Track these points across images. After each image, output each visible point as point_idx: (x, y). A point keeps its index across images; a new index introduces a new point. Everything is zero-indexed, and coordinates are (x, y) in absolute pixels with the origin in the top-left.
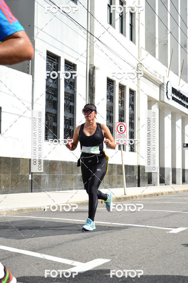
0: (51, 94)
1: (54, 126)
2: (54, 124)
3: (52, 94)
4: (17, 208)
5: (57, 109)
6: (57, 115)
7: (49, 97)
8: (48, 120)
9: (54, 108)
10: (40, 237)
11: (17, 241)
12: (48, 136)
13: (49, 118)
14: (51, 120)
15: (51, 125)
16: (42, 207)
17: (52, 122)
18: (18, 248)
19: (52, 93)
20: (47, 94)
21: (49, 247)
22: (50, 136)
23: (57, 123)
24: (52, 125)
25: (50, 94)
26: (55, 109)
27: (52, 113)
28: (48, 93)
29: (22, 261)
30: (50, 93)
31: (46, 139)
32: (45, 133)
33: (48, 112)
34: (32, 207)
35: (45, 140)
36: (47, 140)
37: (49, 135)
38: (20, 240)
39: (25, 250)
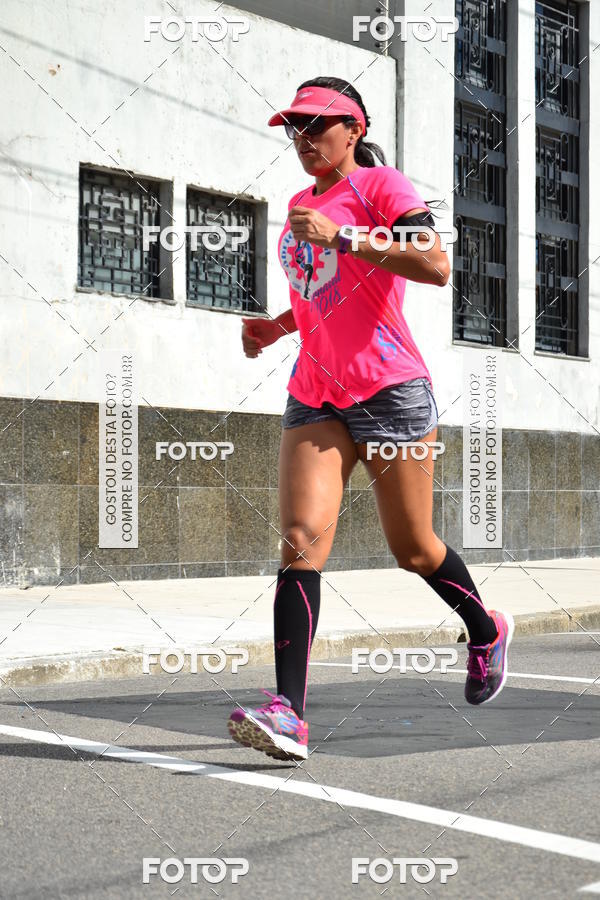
0: (477, 136)
1: (491, 279)
2: (492, 270)
3: (483, 139)
4: (345, 632)
5: (505, 205)
6: (505, 228)
7: (469, 150)
8: (466, 253)
9: (490, 199)
10: (456, 751)
11: (361, 762)
12: (469, 324)
13: (472, 245)
14: (478, 251)
15: (478, 275)
16: (448, 630)
17: (481, 261)
18: (372, 793)
19: (482, 133)
20: (461, 139)
21: (502, 792)
22: (477, 324)
23: (504, 263)
24: (482, 274)
25: (473, 137)
26: (496, 203)
27: (482, 224)
28: (466, 135)
29: (394, 844)
30: (475, 132)
31: (459, 334)
32: (454, 310)
33: (464, 218)
34: (408, 629)
35: (455, 342)
36: (462, 338)
37: (471, 319)
38: (376, 760)
39: (401, 799)
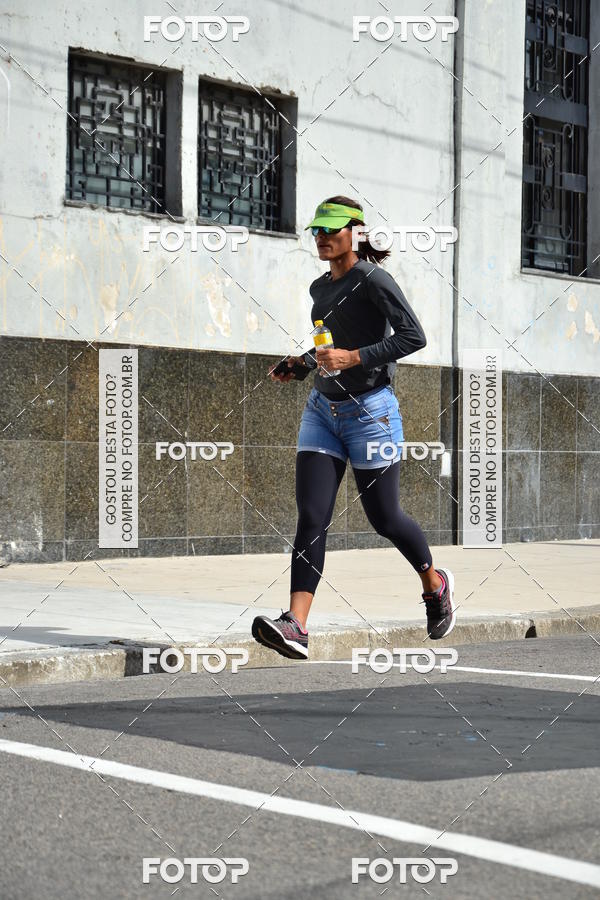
0: (554, 17)
1: (568, 193)
2: (571, 182)
3: (561, 21)
4: (390, 623)
5: (586, 103)
6: (586, 131)
7: (544, 35)
8: (538, 161)
9: (569, 95)
10: (533, 774)
11: (417, 787)
12: (540, 249)
13: (546, 150)
14: (553, 158)
15: (553, 188)
16: (515, 622)
17: (557, 171)
18: (433, 825)
19: (560, 14)
20: (534, 21)
21: (592, 826)
22: (550, 248)
23: (585, 173)
24: (557, 186)
25: (549, 19)
26: (576, 100)
27: (558, 125)
28: (540, 15)
29: (465, 889)
30: (551, 12)
31: (529, 260)
32: (523, 231)
33: (537, 118)
34: (466, 620)
35: (524, 270)
36: (532, 265)
37: (544, 241)
38: (436, 785)
39: (469, 833)
